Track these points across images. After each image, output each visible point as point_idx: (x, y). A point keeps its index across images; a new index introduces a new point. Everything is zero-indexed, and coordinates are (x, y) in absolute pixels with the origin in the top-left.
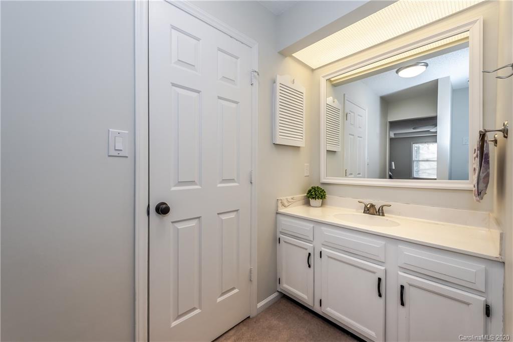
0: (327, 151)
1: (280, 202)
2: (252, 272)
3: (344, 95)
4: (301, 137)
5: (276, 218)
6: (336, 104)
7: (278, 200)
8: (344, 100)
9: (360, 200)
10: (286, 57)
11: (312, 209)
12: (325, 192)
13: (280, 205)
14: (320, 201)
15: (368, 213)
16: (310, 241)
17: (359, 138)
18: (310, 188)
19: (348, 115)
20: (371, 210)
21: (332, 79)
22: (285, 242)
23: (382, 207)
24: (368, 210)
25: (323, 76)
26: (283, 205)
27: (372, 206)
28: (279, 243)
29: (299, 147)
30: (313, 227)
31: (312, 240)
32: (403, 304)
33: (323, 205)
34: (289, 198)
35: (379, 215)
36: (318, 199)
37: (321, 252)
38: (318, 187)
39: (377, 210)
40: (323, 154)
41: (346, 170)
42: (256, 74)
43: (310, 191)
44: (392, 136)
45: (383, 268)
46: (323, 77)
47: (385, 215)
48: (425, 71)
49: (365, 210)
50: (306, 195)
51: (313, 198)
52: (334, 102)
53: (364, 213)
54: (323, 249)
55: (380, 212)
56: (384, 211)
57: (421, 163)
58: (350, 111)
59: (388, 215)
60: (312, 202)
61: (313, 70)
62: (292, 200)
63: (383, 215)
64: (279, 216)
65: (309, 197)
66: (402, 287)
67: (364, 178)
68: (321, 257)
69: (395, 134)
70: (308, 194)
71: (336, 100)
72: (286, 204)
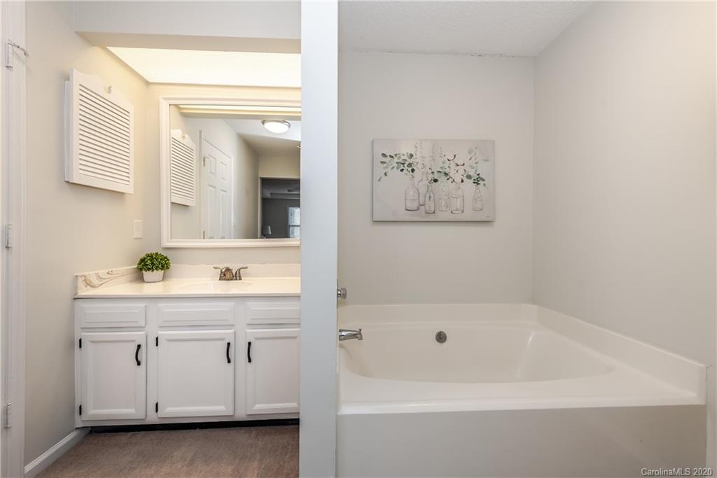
0: (173, 203)
1: (80, 280)
2: (9, 412)
3: (200, 132)
4: (127, 179)
5: (73, 307)
6: (188, 141)
7: (77, 276)
8: (200, 138)
9: (215, 266)
10: (94, 45)
11: (146, 285)
12: (168, 260)
13: (81, 283)
14: (161, 273)
15: (224, 280)
16: (140, 328)
17: (222, 192)
18: (143, 256)
19: (206, 160)
20: (228, 275)
21: (182, 106)
22: (92, 342)
23: (239, 270)
24: (225, 275)
25: (164, 97)
26: (89, 284)
27: (228, 270)
28: (80, 347)
29: (123, 193)
30: (146, 306)
31: (143, 325)
32: (250, 361)
33: (164, 278)
34: (103, 273)
35: (236, 279)
36: (157, 269)
37: (157, 339)
38: (157, 253)
39: (234, 274)
40: (166, 209)
41: (204, 232)
42: (21, 53)
43: (143, 260)
44: (268, 195)
45: (232, 331)
46: (164, 99)
47: (243, 278)
48: (288, 131)
49: (221, 277)
50: (136, 267)
51: (149, 269)
52: (184, 137)
53: (220, 280)
54: (161, 333)
55: (237, 276)
56: (241, 275)
57: (296, 228)
58: (209, 155)
59: (246, 278)
60: (147, 275)
61: (147, 83)
62: (110, 276)
63: (240, 279)
64: (78, 303)
65: (141, 269)
66: (250, 344)
67: (231, 238)
68: (157, 345)
69: (271, 194)
70: (140, 264)
71: (187, 136)
72: (95, 281)
